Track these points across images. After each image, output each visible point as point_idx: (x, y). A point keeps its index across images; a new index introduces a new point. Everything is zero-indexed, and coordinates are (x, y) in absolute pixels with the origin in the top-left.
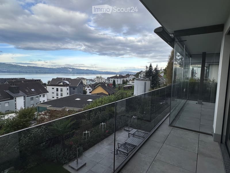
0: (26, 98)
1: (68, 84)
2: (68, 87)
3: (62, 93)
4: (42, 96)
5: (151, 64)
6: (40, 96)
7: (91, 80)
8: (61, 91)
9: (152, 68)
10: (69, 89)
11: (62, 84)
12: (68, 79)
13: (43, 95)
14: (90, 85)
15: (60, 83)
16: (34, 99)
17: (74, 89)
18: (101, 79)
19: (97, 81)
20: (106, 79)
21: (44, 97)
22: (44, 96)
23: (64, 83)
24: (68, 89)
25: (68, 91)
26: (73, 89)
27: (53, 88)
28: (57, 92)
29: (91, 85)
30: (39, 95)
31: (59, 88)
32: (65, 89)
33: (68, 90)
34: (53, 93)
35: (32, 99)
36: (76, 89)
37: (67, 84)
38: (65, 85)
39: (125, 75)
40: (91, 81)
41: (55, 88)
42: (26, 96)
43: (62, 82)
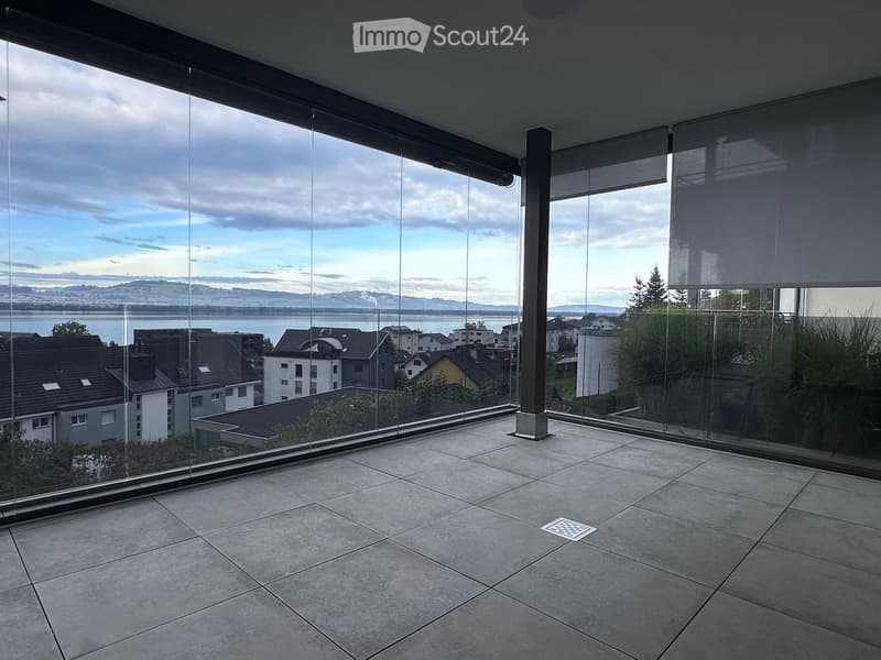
0: (177, 397)
1: (339, 351)
2: (336, 362)
3: (301, 382)
4: (236, 392)
5: (656, 269)
6: (230, 392)
7: (439, 337)
8: (314, 374)
9: (659, 286)
10: (339, 369)
11: (317, 350)
12: (337, 333)
13: (240, 388)
14: (423, 356)
15: (308, 345)
16: (204, 403)
17: (359, 369)
18: (479, 334)
19: (460, 340)
20: (499, 333)
21: (245, 395)
22: (242, 392)
23: (323, 345)
24: (335, 367)
25: (338, 378)
26: (357, 371)
27: (285, 366)
28: (298, 379)
29: (429, 355)
30: (222, 390)
31: (306, 364)
32: (324, 366)
33: (335, 371)
34: (284, 382)
35: (197, 401)
36: (365, 369)
37: (334, 350)
38: (327, 353)
39: (581, 318)
40: (438, 340)
41: (293, 363)
42: (176, 393)
43: (314, 342)
